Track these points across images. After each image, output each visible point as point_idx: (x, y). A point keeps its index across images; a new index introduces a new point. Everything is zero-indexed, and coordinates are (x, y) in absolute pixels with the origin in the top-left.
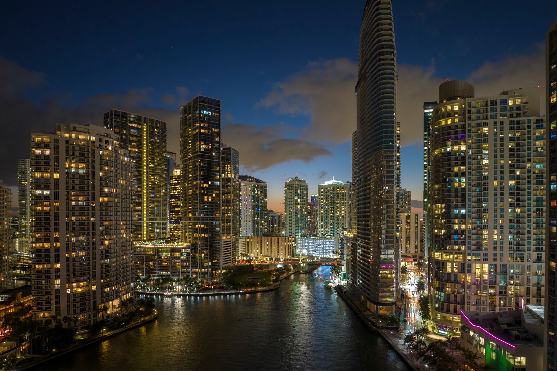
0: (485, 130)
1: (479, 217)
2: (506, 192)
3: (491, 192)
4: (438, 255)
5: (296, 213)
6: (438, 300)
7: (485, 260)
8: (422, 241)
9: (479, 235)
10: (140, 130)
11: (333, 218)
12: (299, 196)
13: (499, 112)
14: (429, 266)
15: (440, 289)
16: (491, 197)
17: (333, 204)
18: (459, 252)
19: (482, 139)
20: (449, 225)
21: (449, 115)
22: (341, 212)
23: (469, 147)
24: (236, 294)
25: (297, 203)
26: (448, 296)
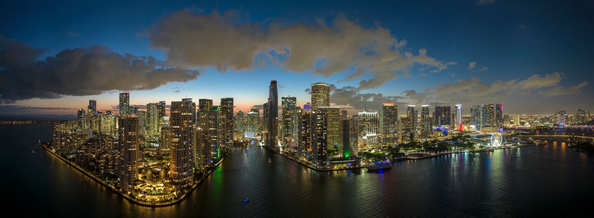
0: (293, 116)
1: (292, 131)
2: (297, 127)
3: (294, 127)
4: (286, 138)
5: (241, 123)
6: (286, 146)
7: (294, 139)
8: (281, 133)
9: (293, 134)
10: (208, 103)
11: (252, 124)
12: (241, 117)
13: (295, 114)
14: (284, 140)
15: (286, 144)
16: (294, 128)
17: (252, 120)
18: (289, 137)
19: (293, 118)
20: (288, 133)
21: (288, 113)
22: (255, 123)
23: (291, 119)
24: (235, 148)
25: (241, 120)
26: (288, 145)
